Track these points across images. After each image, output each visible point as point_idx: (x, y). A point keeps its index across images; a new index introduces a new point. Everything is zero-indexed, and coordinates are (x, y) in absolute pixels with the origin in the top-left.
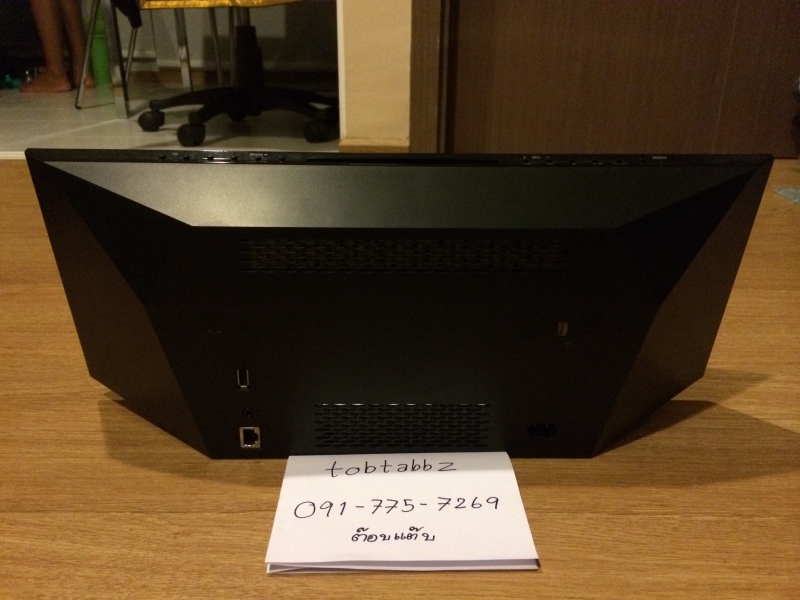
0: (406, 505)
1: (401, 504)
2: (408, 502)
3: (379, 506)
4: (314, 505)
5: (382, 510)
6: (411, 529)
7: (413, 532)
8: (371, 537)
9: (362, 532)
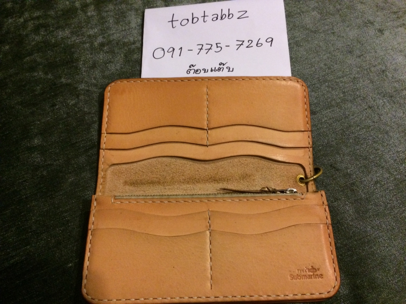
0: (217, 47)
1: (214, 46)
2: (218, 45)
3: (201, 49)
4: (163, 50)
5: (204, 51)
6: (220, 65)
7: (222, 66)
8: (197, 71)
9: (192, 68)
